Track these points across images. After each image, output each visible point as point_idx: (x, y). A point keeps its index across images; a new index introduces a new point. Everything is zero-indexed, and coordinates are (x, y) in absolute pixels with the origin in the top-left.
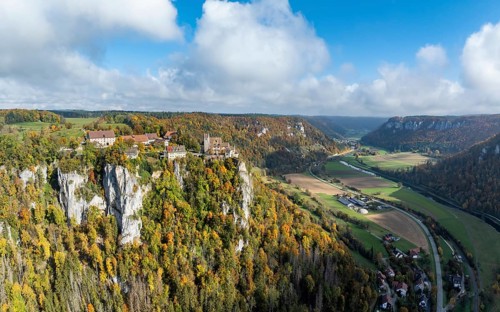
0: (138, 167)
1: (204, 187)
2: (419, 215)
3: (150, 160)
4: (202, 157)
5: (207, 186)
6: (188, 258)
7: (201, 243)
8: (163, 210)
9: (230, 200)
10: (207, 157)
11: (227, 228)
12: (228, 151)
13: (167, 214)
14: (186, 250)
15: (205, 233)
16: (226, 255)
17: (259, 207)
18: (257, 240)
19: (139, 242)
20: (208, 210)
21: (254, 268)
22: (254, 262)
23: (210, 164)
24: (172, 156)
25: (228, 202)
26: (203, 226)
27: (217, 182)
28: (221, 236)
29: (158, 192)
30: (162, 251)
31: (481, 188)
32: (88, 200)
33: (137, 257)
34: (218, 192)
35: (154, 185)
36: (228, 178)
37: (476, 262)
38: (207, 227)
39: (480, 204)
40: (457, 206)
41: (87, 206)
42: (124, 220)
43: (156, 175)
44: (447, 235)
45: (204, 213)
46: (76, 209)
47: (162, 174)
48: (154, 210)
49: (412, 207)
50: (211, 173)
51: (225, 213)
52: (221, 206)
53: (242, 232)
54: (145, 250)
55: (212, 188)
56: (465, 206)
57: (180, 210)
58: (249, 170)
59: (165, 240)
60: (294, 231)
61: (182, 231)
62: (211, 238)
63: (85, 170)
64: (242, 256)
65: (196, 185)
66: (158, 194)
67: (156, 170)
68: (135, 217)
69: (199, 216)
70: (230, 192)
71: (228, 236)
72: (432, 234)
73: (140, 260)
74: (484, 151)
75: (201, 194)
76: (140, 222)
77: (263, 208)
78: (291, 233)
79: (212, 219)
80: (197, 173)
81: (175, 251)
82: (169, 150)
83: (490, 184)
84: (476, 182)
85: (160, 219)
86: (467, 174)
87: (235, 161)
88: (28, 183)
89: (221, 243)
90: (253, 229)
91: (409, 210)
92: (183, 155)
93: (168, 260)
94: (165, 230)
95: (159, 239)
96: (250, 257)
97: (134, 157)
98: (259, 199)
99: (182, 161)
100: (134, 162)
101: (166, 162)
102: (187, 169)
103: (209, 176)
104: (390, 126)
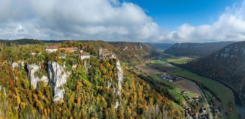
0: (65, 62)
1: (99, 73)
2: (193, 81)
3: (72, 59)
4: (98, 58)
5: (100, 73)
6: (88, 112)
7: (96, 104)
8: (76, 85)
9: (112, 80)
10: (101, 58)
11: (110, 95)
12: (111, 56)
13: (78, 87)
14: (87, 108)
15: (98, 98)
16: (109, 111)
17: (126, 83)
18: (126, 102)
19: (62, 101)
20: (100, 85)
21: (124, 117)
22: (124, 114)
23: (102, 62)
24: (83, 58)
25: (110, 81)
26: (97, 94)
27: (105, 71)
28: (107, 100)
29: (74, 75)
30: (73, 107)
31: (216, 69)
32: (40, 78)
33: (60, 109)
34: (105, 76)
35: (73, 72)
36: (111, 69)
37: (221, 99)
38: (99, 94)
39: (217, 76)
40: (207, 77)
41: (39, 80)
42: (55, 89)
43: (74, 66)
44: (207, 89)
45: (98, 87)
46: (34, 81)
47: (77, 66)
48: (72, 84)
49: (190, 78)
50: (102, 67)
51: (109, 87)
52: (107, 83)
53: (118, 98)
54: (65, 106)
55: (103, 74)
56: (211, 77)
57: (85, 85)
58: (121, 64)
59: (76, 101)
60: (144, 95)
61: (86, 97)
62: (101, 101)
63: (40, 63)
64: (118, 111)
65: (94, 72)
66: (74, 77)
67: (74, 64)
68: (61, 88)
69: (95, 88)
70: (111, 76)
71: (110, 100)
72: (201, 89)
73: (62, 111)
74: (217, 55)
75: (97, 77)
76: (64, 90)
77: (128, 84)
78: (142, 96)
79: (102, 90)
80: (95, 66)
81: (81, 108)
82: (81, 54)
83: (220, 68)
84: (214, 67)
85: (74, 89)
86: (210, 64)
87: (114, 60)
88: (15, 68)
89: (106, 104)
90: (123, 96)
91: (189, 79)
92: (88, 57)
93: (76, 113)
94: (77, 95)
95: (73, 100)
96: (122, 112)
97: (63, 58)
98: (126, 79)
99: (87, 60)
100: (63, 60)
101: (80, 60)
102: (90, 64)
103: (101, 67)
104: (175, 46)
